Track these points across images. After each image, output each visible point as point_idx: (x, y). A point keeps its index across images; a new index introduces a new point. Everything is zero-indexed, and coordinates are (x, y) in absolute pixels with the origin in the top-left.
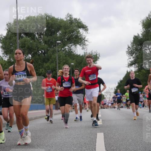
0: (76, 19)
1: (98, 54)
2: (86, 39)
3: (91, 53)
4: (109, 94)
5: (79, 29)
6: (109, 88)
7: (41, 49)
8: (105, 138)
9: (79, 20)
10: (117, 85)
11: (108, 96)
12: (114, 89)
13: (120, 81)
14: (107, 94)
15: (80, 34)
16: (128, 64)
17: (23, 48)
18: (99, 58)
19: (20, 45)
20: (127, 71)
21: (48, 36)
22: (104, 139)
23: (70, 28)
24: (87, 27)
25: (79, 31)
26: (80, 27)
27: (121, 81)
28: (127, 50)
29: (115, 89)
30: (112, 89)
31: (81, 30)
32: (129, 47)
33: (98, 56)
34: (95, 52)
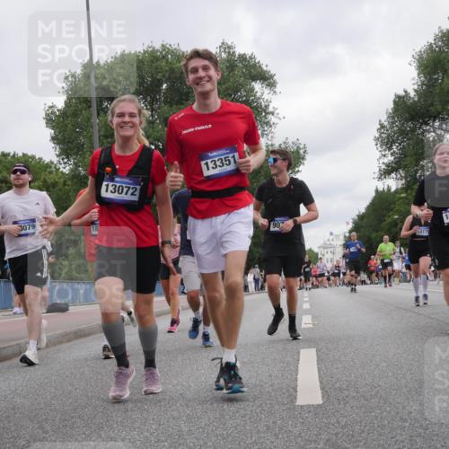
0: (243, 58)
1: (302, 146)
2: (271, 109)
3: (283, 146)
4: (329, 250)
5: (253, 83)
6: (331, 234)
7: (155, 140)
8: (320, 360)
9: (251, 58)
10: (350, 226)
11: (329, 256)
12: (342, 237)
13: (358, 216)
14: (326, 250)
15: (255, 96)
16: (380, 170)
17: (109, 140)
18: (303, 159)
19: (99, 131)
20: (377, 191)
21: (171, 106)
22: (318, 364)
23: (229, 80)
24: (272, 77)
25: (252, 90)
26: (254, 79)
27: (361, 217)
28: (377, 135)
29: (345, 237)
30: (338, 236)
31: (258, 86)
32: (382, 126)
33: (301, 151)
34: (293, 143)
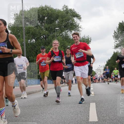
0: (71, 10)
1: (90, 38)
2: (80, 26)
3: (84, 37)
4: (99, 71)
5: (74, 18)
6: (100, 66)
7: (43, 35)
9: (73, 10)
10: (106, 63)
11: (99, 73)
12: (103, 67)
13: (108, 60)
14: (98, 71)
15: (75, 22)
16: (115, 46)
17: (28, 34)
18: (90, 41)
19: (25, 31)
20: (114, 52)
21: (48, 24)
22: (96, 108)
23: (66, 17)
24: (80, 16)
25: (74, 20)
26: (74, 17)
27: (109, 61)
28: (114, 35)
29: (104, 67)
30: (102, 67)
32: (115, 32)
33: (90, 39)
34: (87, 37)
